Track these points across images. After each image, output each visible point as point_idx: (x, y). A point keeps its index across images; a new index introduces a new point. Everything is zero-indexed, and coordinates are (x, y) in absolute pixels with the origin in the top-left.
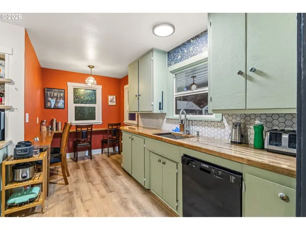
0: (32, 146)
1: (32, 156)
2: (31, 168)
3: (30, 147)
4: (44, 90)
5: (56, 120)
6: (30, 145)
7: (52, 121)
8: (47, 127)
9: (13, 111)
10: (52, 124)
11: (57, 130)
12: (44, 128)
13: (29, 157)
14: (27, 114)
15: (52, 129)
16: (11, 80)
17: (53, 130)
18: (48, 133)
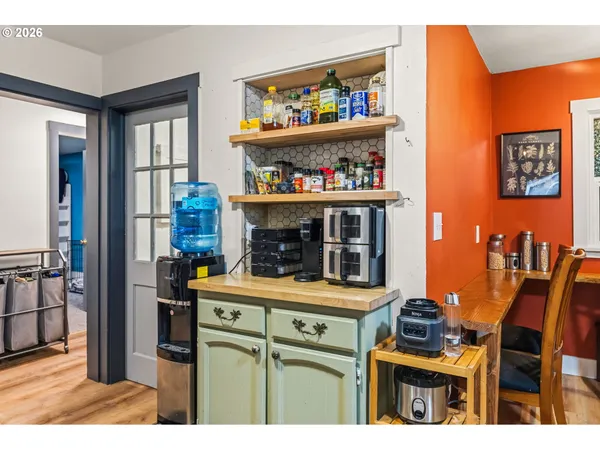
0: (440, 320)
1: (438, 354)
2: (439, 391)
3: (434, 322)
4: (498, 139)
5: (533, 235)
6: (434, 316)
7: (521, 238)
8: (505, 257)
9: (402, 205)
10: (520, 249)
11: (534, 267)
12: (498, 260)
13: (430, 355)
14: (438, 217)
15: (520, 264)
16: (397, 118)
17: (524, 269)
18: (508, 277)
